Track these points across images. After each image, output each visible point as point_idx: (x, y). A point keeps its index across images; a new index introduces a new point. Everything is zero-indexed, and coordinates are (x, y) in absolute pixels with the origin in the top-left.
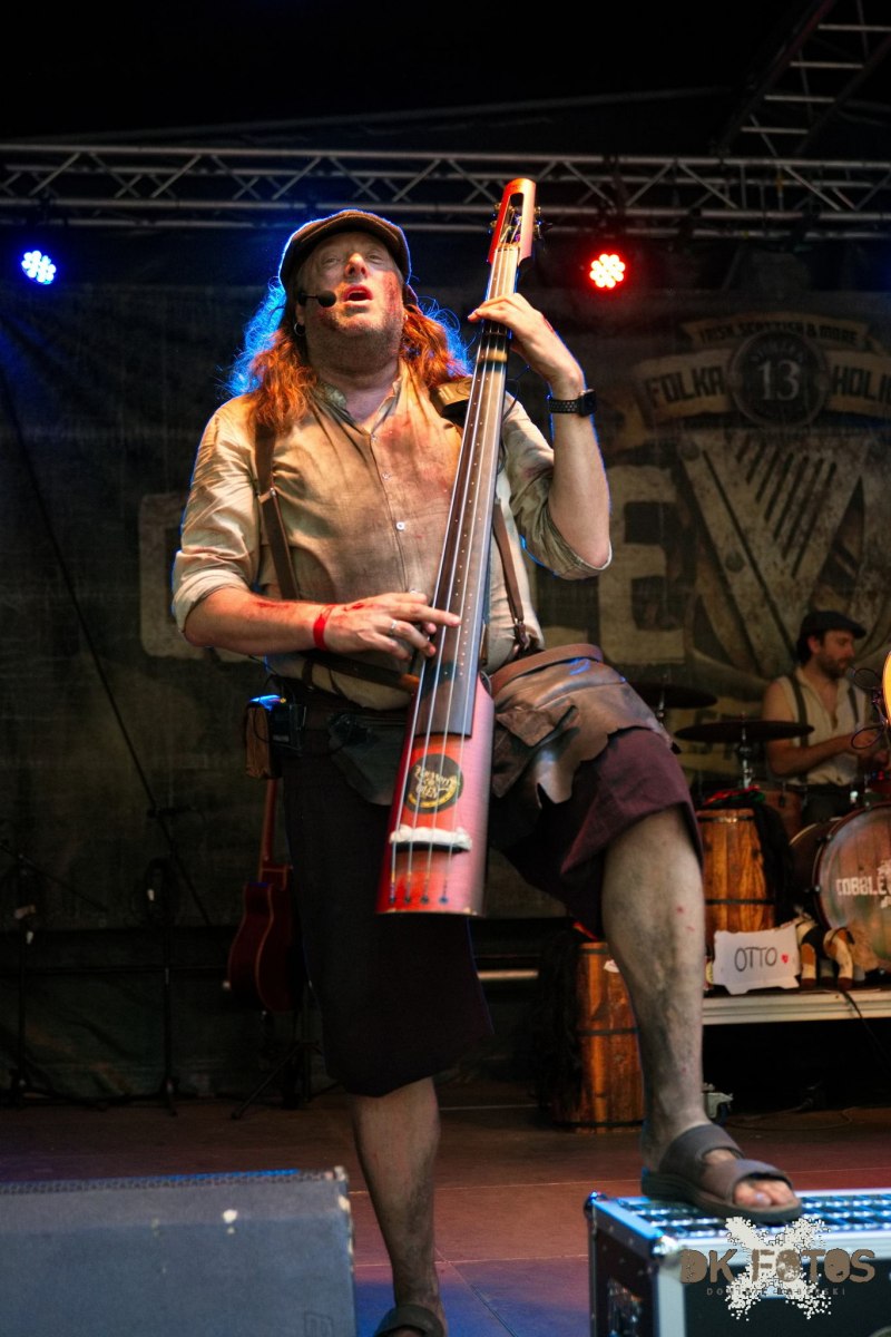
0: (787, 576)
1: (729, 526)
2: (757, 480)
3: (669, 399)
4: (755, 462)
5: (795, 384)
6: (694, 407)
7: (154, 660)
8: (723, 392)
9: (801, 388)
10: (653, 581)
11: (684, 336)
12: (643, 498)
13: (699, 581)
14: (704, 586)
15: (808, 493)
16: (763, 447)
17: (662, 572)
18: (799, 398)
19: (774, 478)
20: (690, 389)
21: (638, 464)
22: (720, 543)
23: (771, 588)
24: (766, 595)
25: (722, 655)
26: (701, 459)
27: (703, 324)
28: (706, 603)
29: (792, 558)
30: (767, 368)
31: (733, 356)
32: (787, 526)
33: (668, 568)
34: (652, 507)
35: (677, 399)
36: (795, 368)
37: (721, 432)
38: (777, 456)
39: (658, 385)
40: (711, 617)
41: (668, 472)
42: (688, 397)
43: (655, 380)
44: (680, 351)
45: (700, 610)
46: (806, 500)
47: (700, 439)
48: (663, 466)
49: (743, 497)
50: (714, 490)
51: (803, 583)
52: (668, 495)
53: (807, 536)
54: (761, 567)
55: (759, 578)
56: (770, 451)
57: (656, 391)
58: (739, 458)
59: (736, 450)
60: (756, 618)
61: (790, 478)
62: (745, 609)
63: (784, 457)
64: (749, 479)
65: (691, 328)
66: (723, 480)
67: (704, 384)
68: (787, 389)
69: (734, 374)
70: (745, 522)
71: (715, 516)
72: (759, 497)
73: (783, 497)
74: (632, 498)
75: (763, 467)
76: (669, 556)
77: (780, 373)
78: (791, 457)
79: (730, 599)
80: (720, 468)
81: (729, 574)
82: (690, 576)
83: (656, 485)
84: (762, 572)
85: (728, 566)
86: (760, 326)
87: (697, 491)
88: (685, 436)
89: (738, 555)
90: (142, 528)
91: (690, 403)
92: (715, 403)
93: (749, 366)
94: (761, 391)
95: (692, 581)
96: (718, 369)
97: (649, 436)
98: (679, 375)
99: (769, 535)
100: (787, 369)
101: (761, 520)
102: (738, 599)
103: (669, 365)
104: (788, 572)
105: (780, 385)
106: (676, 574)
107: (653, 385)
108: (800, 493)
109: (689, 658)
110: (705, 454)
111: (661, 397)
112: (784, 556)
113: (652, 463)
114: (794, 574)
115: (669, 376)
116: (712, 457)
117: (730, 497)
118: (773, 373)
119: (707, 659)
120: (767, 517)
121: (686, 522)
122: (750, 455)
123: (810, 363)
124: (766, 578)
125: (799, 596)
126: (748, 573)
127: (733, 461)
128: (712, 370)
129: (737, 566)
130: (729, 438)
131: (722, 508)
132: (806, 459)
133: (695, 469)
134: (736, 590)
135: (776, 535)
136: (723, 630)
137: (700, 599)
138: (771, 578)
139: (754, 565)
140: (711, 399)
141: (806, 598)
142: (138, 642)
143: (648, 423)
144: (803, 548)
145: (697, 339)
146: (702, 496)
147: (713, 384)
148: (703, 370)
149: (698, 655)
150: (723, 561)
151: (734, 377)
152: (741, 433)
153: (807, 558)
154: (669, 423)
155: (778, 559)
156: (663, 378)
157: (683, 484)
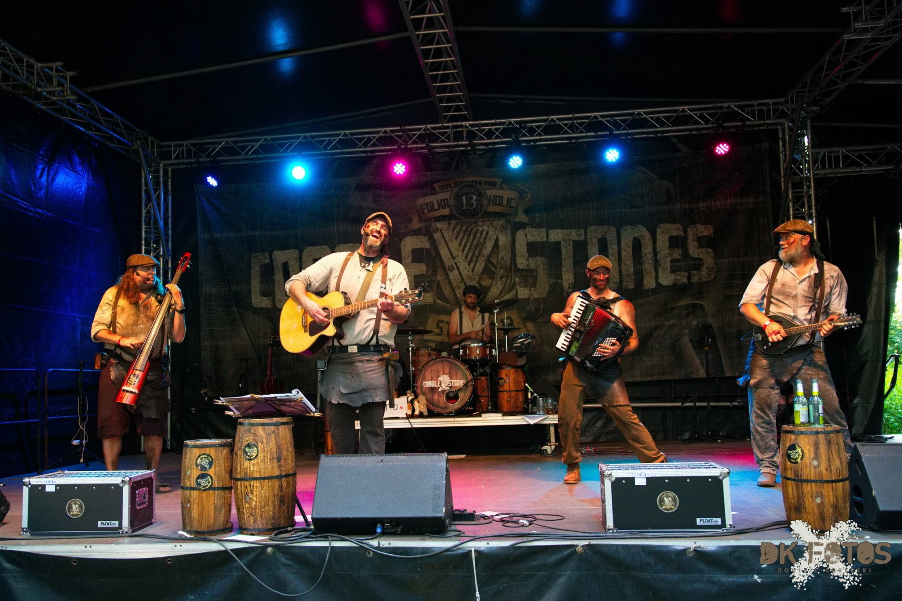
0: (470, 272)
1: (449, 255)
2: (459, 238)
3: (429, 211)
4: (458, 233)
5: (475, 202)
6: (437, 214)
7: (256, 309)
8: (448, 207)
9: (477, 204)
10: (422, 275)
11: (433, 188)
12: (418, 247)
13: (438, 275)
14: (440, 277)
15: (478, 242)
16: (462, 227)
17: (425, 273)
18: (476, 208)
19: (466, 238)
20: (436, 207)
21: (417, 235)
22: (446, 262)
23: (464, 276)
24: (463, 279)
25: (447, 301)
26: (439, 232)
27: (441, 184)
28: (441, 283)
29: (472, 265)
30: (464, 198)
31: (451, 194)
32: (470, 255)
33: (427, 271)
34: (422, 249)
35: (431, 211)
36: (475, 197)
37: (446, 222)
38: (467, 229)
39: (425, 207)
40: (443, 287)
41: (427, 237)
42: (435, 210)
43: (424, 205)
44: (432, 194)
45: (439, 286)
46: (477, 245)
47: (439, 225)
48: (425, 236)
49: (454, 245)
50: (444, 243)
51: (476, 275)
52: (427, 245)
53: (478, 258)
54: (461, 269)
55: (460, 273)
56: (464, 228)
57: (424, 209)
58: (453, 231)
59: (452, 229)
60: (459, 287)
61: (471, 237)
62: (455, 285)
63: (469, 230)
64: (456, 238)
65: (436, 185)
66: (447, 239)
67: (442, 206)
68: (472, 205)
69: (452, 201)
70: (455, 254)
71: (444, 252)
72: (460, 245)
73: (469, 244)
74: (414, 247)
75: (461, 234)
76: (427, 267)
77: (469, 199)
78: (472, 229)
79: (450, 281)
80: (445, 235)
81: (449, 272)
82: (435, 273)
83: (423, 242)
84: (461, 271)
85: (450, 270)
86: (461, 183)
87: (438, 244)
88: (433, 224)
89: (452, 265)
90: (252, 265)
91: (436, 212)
92: (446, 212)
93: (458, 197)
94: (463, 207)
95: (436, 275)
96: (447, 199)
97: (421, 225)
98: (432, 202)
99: (464, 258)
100: (472, 198)
101: (460, 253)
102: (452, 281)
103: (428, 199)
104: (471, 270)
105: (470, 204)
106: (430, 273)
107: (423, 207)
108: (475, 243)
109: (435, 302)
110: (441, 230)
111: (426, 211)
112: (469, 265)
113: (421, 235)
114: (472, 272)
115: (428, 203)
116: (443, 231)
117: (449, 245)
118: (467, 199)
119: (442, 302)
120: (463, 251)
121: (433, 254)
122: (458, 229)
123: (480, 195)
124: (462, 273)
125: (474, 279)
126: (456, 272)
127: (451, 232)
128: (444, 200)
129: (452, 269)
130: (449, 224)
131: (446, 249)
132: (478, 230)
133: (437, 236)
134: (451, 278)
135: (466, 257)
136: (447, 292)
137: (439, 282)
138: (464, 273)
139: (458, 269)
140: (444, 210)
141: (477, 280)
142: (251, 302)
143: (421, 221)
144: (476, 262)
145: (438, 189)
146: (439, 245)
147: (445, 205)
148: (441, 200)
149: (438, 301)
150: (447, 268)
151: (452, 202)
152: (454, 222)
153: (477, 265)
154: (429, 220)
155: (467, 266)
156: (427, 204)
157: (433, 242)
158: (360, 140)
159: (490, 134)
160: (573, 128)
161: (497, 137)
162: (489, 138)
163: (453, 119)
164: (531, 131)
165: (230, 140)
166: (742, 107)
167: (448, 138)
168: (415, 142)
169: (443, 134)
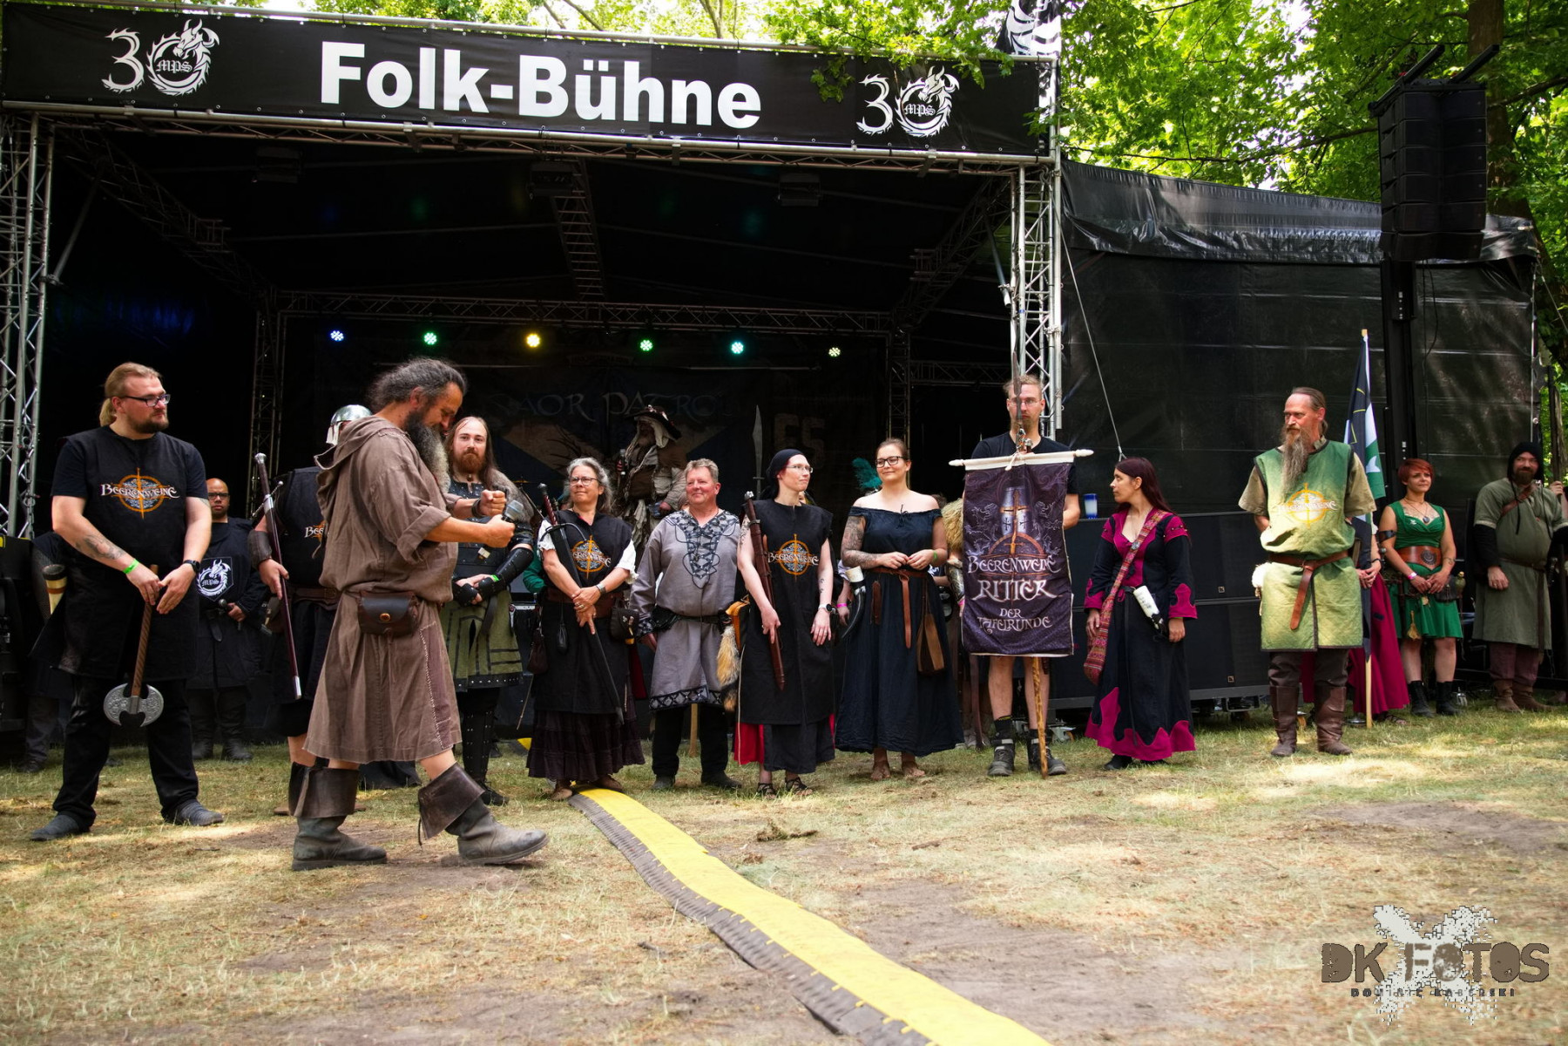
158: (495, 307)
159: (624, 316)
160: (704, 318)
161: (632, 320)
162: (623, 319)
163: (588, 298)
164: (664, 317)
165: (357, 295)
166: (855, 316)
167: (583, 315)
168: (550, 317)
169: (578, 310)
